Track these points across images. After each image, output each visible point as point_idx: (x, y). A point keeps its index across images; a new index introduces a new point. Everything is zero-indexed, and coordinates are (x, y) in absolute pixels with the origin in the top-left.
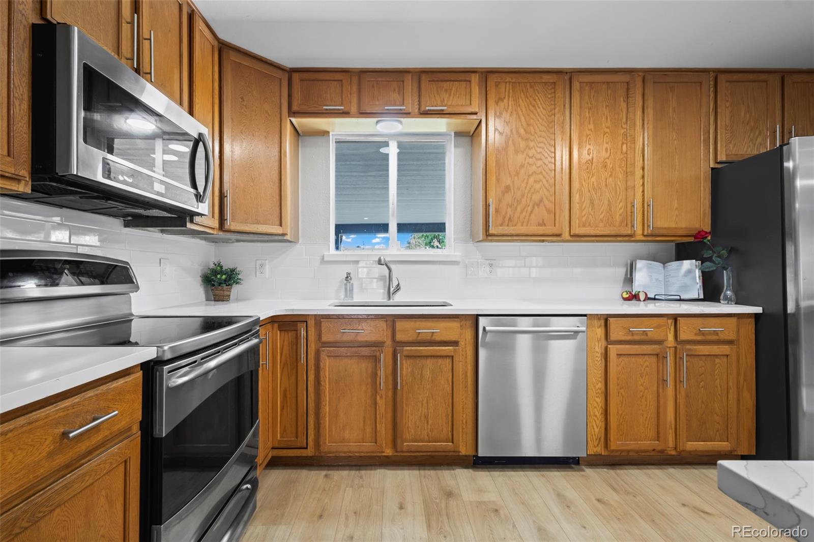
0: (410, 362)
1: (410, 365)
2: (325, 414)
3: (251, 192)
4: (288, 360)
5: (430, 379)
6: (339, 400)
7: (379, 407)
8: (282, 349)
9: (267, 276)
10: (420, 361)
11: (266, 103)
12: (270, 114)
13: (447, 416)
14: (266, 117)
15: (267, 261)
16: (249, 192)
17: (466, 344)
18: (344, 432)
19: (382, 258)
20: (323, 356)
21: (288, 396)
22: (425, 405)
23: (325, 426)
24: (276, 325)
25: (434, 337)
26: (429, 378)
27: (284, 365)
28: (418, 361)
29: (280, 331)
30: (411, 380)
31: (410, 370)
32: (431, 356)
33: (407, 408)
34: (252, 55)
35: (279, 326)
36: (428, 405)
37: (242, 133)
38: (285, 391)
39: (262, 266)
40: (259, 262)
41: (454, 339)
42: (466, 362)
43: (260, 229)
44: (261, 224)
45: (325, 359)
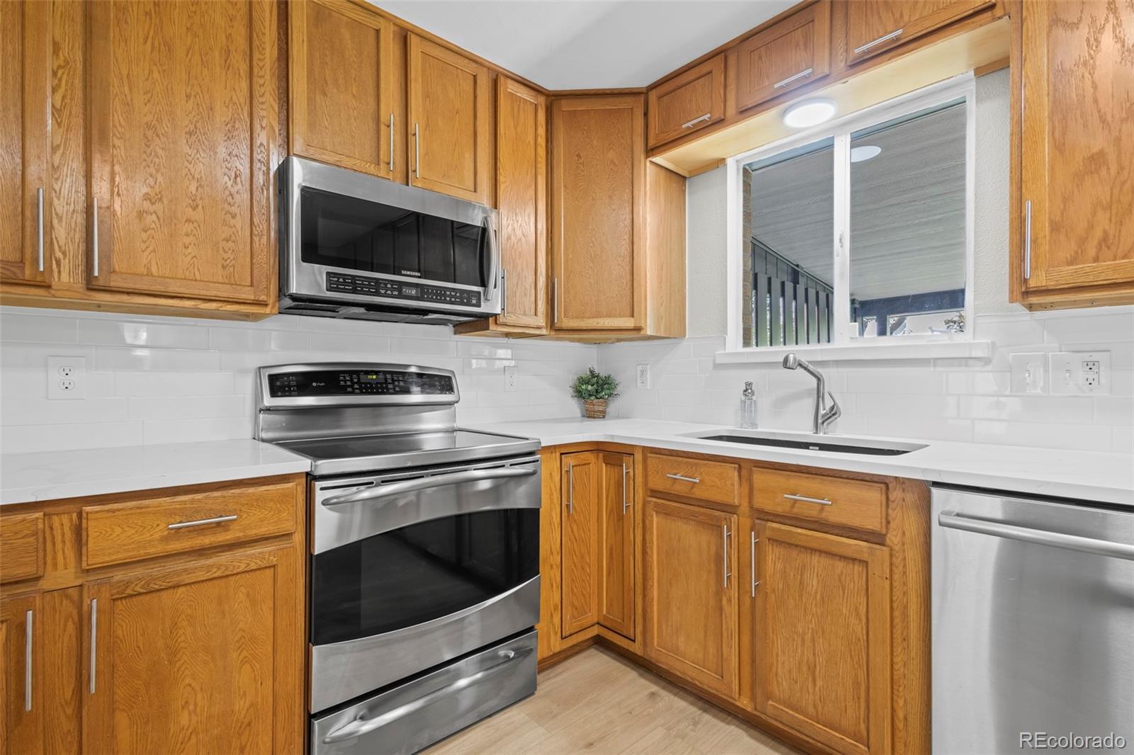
0: (779, 553)
1: (779, 558)
2: (653, 599)
3: (590, 276)
4: (615, 506)
5: (819, 596)
6: (671, 584)
7: (726, 617)
8: (608, 492)
9: (649, 387)
10: (798, 555)
11: (611, 150)
12: (617, 163)
13: (856, 684)
14: (612, 169)
15: (648, 366)
16: (588, 276)
17: (903, 544)
18: (678, 637)
19: (791, 357)
20: (649, 509)
21: (614, 556)
22: (808, 643)
23: (653, 617)
24: (601, 455)
25: (824, 515)
26: (816, 593)
27: (610, 513)
28: (795, 553)
29: (606, 464)
30: (781, 586)
31: (779, 566)
32: (821, 552)
33: (775, 637)
34: (592, 92)
35: (604, 456)
36: (814, 645)
37: (577, 200)
38: (611, 549)
39: (643, 372)
40: (639, 368)
41: (870, 527)
42: (905, 584)
43: (606, 323)
44: (604, 317)
45: (652, 516)
